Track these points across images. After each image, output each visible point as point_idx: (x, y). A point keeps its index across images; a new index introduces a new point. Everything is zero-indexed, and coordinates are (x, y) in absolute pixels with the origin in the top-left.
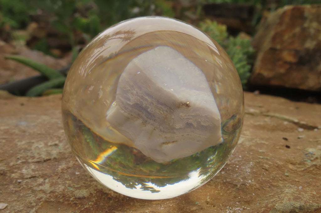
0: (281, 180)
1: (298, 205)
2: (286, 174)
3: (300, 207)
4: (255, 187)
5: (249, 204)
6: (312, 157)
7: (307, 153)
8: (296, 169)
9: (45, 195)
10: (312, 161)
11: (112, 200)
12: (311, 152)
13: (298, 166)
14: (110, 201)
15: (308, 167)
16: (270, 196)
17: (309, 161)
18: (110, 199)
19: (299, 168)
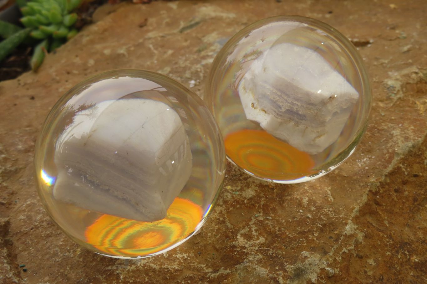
0: (382, 122)
1: (410, 144)
2: (383, 114)
3: (413, 145)
4: (368, 136)
5: (370, 152)
6: (394, 90)
7: (388, 86)
8: (385, 105)
9: (222, 208)
10: (395, 94)
11: (274, 189)
12: (392, 85)
13: (387, 102)
14: (273, 191)
15: (395, 101)
16: (384, 141)
17: (393, 95)
18: (273, 189)
19: (388, 104)
